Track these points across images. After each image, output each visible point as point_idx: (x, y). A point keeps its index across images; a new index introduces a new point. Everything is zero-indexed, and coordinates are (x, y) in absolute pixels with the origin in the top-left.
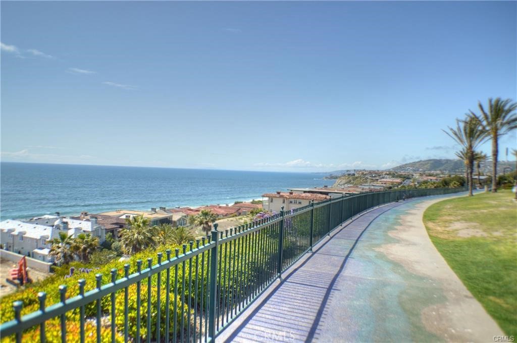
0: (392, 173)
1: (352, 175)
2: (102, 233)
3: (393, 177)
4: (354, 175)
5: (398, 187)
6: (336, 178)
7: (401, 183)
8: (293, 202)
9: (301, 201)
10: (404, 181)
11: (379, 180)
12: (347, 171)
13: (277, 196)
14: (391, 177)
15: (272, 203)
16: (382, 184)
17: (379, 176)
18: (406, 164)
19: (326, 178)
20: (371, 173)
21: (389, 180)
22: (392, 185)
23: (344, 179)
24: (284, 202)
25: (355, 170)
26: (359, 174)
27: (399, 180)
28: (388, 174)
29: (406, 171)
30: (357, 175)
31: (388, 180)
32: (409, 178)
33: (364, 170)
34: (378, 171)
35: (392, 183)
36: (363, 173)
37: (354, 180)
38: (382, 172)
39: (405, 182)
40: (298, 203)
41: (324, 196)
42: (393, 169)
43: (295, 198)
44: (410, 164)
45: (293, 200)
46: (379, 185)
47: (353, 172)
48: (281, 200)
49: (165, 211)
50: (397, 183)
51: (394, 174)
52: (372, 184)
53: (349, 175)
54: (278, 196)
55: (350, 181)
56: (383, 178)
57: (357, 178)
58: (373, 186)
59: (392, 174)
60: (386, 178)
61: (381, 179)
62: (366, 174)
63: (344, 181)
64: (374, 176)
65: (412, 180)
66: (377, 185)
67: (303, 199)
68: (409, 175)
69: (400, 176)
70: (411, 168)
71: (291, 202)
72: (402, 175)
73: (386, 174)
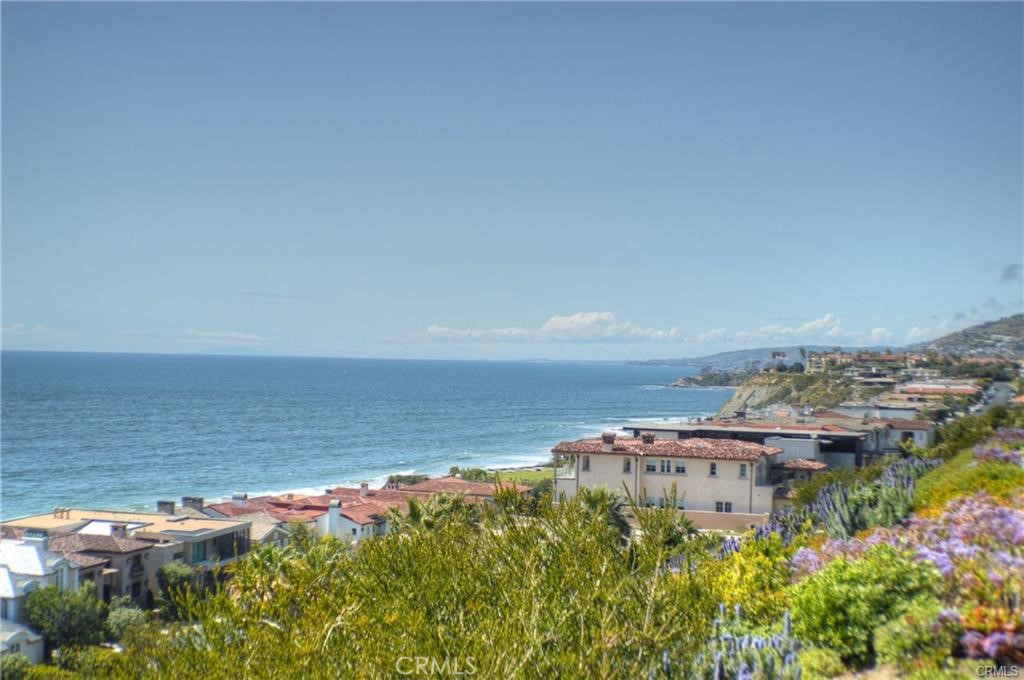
0: (940, 358)
1: (792, 370)
2: (71, 581)
3: (946, 373)
4: (800, 368)
5: (966, 410)
6: (726, 380)
7: (978, 397)
8: (658, 469)
9: (681, 462)
10: (986, 388)
11: (898, 388)
12: (775, 354)
13: (603, 450)
14: (937, 373)
15: (585, 473)
16: (910, 400)
17: (896, 370)
18: (989, 325)
19: (689, 380)
20: (863, 359)
21: (933, 385)
22: (946, 403)
23: (761, 385)
24: (627, 469)
25: (802, 351)
26: (818, 365)
27: (968, 386)
28: (926, 365)
29: (989, 350)
30: (809, 370)
31: (930, 386)
32: (1002, 378)
33: (837, 350)
34: (889, 352)
35: (947, 397)
36: (833, 362)
37: (799, 389)
38: (904, 354)
39: (992, 391)
40: (673, 470)
41: (753, 446)
42: (941, 342)
43: (666, 456)
44: (1003, 321)
45: (657, 462)
46: (900, 405)
47: (798, 359)
48: (620, 461)
49: (201, 510)
50: (962, 395)
51: (949, 364)
52: (874, 400)
53: (782, 368)
54: (607, 448)
55: (787, 392)
56: (910, 378)
57: (811, 379)
58: (881, 408)
59: (942, 361)
60: (922, 379)
61: (903, 382)
62: (844, 367)
63: (763, 394)
64: (874, 370)
65: (1014, 385)
66: (894, 404)
67: (692, 457)
68: (1002, 367)
69: (970, 371)
70: (1007, 338)
71: (651, 469)
72: (977, 365)
73: (919, 364)
